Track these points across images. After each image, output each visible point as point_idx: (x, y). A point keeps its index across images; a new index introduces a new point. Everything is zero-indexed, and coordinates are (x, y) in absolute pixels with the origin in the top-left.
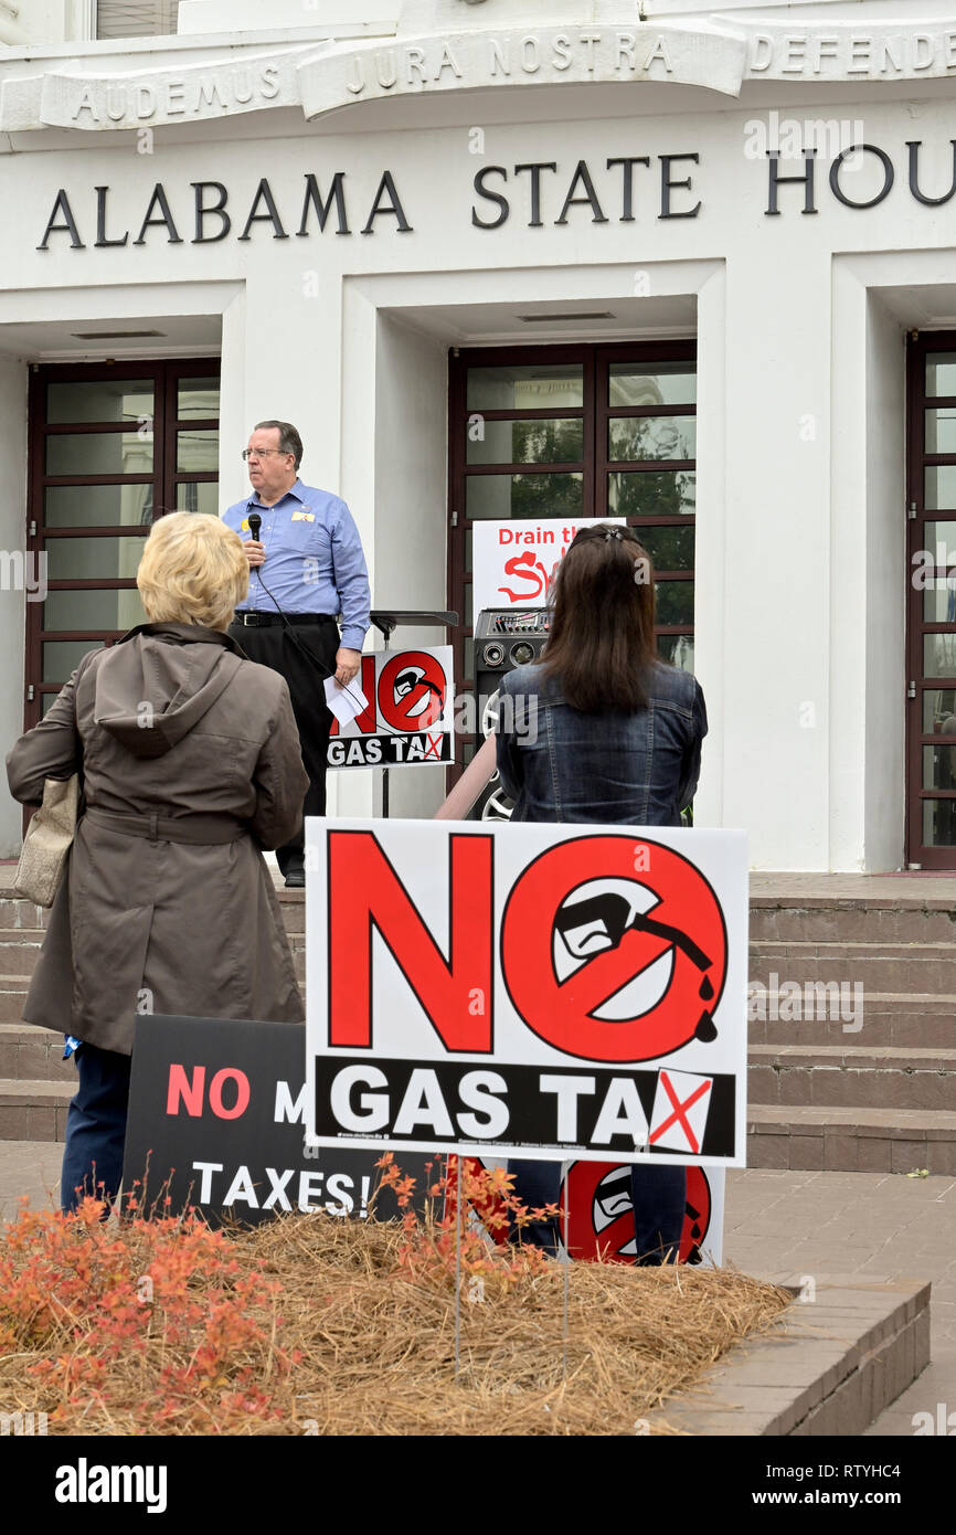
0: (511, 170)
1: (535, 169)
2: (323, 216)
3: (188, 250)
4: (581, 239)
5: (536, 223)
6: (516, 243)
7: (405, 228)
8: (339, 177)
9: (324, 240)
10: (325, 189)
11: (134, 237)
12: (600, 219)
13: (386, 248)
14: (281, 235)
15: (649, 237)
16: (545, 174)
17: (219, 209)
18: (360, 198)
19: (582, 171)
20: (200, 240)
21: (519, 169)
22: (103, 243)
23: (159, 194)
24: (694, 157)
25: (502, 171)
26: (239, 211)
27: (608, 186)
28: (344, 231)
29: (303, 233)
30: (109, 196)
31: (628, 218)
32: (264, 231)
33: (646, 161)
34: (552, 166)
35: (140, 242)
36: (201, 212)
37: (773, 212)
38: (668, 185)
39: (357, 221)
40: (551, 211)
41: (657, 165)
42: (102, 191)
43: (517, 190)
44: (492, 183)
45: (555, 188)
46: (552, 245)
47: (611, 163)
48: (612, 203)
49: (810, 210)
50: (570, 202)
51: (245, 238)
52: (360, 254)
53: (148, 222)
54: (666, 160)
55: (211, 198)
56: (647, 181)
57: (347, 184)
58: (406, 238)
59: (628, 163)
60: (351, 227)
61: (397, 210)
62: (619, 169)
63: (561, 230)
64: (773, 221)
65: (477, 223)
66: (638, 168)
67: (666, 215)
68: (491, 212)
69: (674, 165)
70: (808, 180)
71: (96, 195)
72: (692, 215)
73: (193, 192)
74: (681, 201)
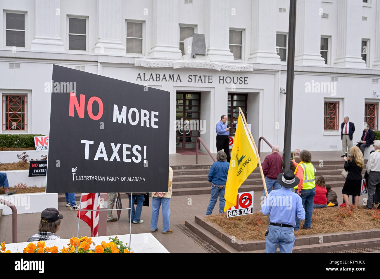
0: (192, 76)
1: (195, 76)
2: (171, 79)
3: (155, 82)
4: (200, 84)
5: (195, 82)
6: (193, 84)
7: (181, 81)
8: (173, 75)
9: (171, 82)
10: (171, 76)
11: (148, 79)
12: (202, 82)
13: (178, 83)
14: (166, 81)
15: (207, 85)
16: (196, 76)
17: (159, 77)
18: (176, 77)
19: (200, 77)
20: (156, 81)
21: (193, 76)
22: (144, 80)
23: (151, 75)
24: (212, 76)
25: (191, 76)
26: (161, 77)
27: (203, 78)
28: (174, 81)
29: (169, 81)
30: (145, 75)
31: (205, 82)
32: (164, 80)
33: (207, 76)
34: (197, 76)
35: (149, 80)
36: (157, 77)
37: (220, 83)
38: (209, 79)
39: (175, 80)
40: (197, 80)
41: (208, 77)
42: (144, 74)
43: (193, 78)
44: (190, 77)
45: (197, 78)
46: (196, 84)
47: (203, 76)
48: (203, 81)
49: (223, 83)
50: (199, 80)
51: (162, 81)
52: (175, 84)
53: (150, 78)
54: (209, 76)
55: (158, 76)
56: (207, 78)
57: (174, 76)
58: (181, 82)
59: (205, 76)
60: (174, 80)
61: (180, 79)
62: (204, 77)
63: (198, 83)
64: (220, 84)
65: (189, 81)
66: (206, 77)
67: (209, 82)
68: (190, 80)
69: (210, 77)
70: (223, 80)
71: (143, 74)
72: (212, 82)
73: (155, 75)
74: (210, 81)
